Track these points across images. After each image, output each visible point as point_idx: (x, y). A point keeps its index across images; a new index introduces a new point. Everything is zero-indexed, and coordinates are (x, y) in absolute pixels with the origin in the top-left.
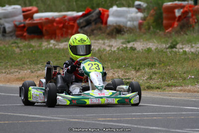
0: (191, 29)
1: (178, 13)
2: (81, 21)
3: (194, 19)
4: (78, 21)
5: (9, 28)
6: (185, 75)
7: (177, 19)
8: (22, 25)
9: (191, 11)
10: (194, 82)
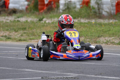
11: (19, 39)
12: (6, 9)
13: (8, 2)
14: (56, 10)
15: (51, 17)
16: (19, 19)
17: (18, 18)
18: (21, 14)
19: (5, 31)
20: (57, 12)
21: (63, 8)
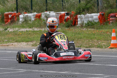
0: (15, 22)
3: (16, 19)
6: (4, 40)
10: (7, 42)
14: (17, 22)
15: (13, 27)
21: (22, 21)
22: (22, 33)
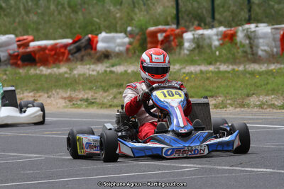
0: (173, 51)
1: (160, 37)
2: (72, 47)
3: (175, 43)
4: (68, 48)
5: (4, 57)
7: (160, 43)
8: (16, 53)
9: (172, 35)
11: (110, 103)
12: (93, 52)
13: (95, 40)
14: (178, 50)
16: (114, 69)
17: (113, 66)
18: (118, 59)
19: (87, 91)
20: (180, 54)
21: (189, 47)
22: (190, 78)
